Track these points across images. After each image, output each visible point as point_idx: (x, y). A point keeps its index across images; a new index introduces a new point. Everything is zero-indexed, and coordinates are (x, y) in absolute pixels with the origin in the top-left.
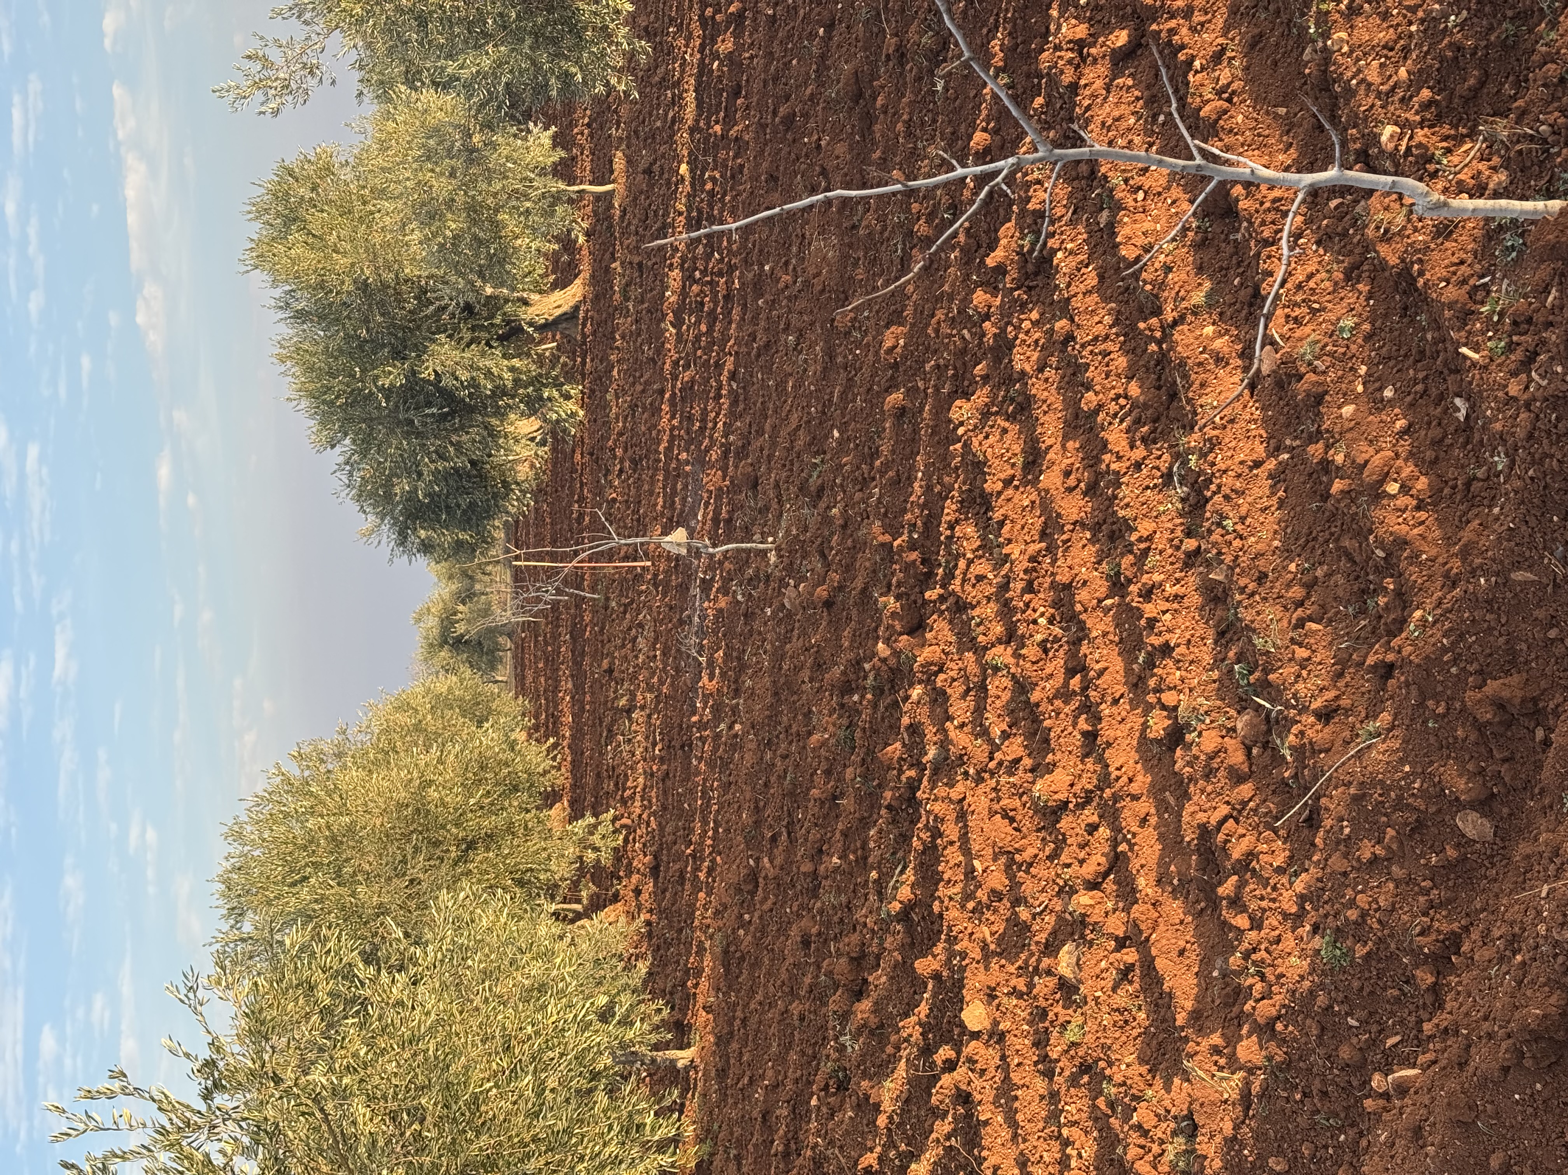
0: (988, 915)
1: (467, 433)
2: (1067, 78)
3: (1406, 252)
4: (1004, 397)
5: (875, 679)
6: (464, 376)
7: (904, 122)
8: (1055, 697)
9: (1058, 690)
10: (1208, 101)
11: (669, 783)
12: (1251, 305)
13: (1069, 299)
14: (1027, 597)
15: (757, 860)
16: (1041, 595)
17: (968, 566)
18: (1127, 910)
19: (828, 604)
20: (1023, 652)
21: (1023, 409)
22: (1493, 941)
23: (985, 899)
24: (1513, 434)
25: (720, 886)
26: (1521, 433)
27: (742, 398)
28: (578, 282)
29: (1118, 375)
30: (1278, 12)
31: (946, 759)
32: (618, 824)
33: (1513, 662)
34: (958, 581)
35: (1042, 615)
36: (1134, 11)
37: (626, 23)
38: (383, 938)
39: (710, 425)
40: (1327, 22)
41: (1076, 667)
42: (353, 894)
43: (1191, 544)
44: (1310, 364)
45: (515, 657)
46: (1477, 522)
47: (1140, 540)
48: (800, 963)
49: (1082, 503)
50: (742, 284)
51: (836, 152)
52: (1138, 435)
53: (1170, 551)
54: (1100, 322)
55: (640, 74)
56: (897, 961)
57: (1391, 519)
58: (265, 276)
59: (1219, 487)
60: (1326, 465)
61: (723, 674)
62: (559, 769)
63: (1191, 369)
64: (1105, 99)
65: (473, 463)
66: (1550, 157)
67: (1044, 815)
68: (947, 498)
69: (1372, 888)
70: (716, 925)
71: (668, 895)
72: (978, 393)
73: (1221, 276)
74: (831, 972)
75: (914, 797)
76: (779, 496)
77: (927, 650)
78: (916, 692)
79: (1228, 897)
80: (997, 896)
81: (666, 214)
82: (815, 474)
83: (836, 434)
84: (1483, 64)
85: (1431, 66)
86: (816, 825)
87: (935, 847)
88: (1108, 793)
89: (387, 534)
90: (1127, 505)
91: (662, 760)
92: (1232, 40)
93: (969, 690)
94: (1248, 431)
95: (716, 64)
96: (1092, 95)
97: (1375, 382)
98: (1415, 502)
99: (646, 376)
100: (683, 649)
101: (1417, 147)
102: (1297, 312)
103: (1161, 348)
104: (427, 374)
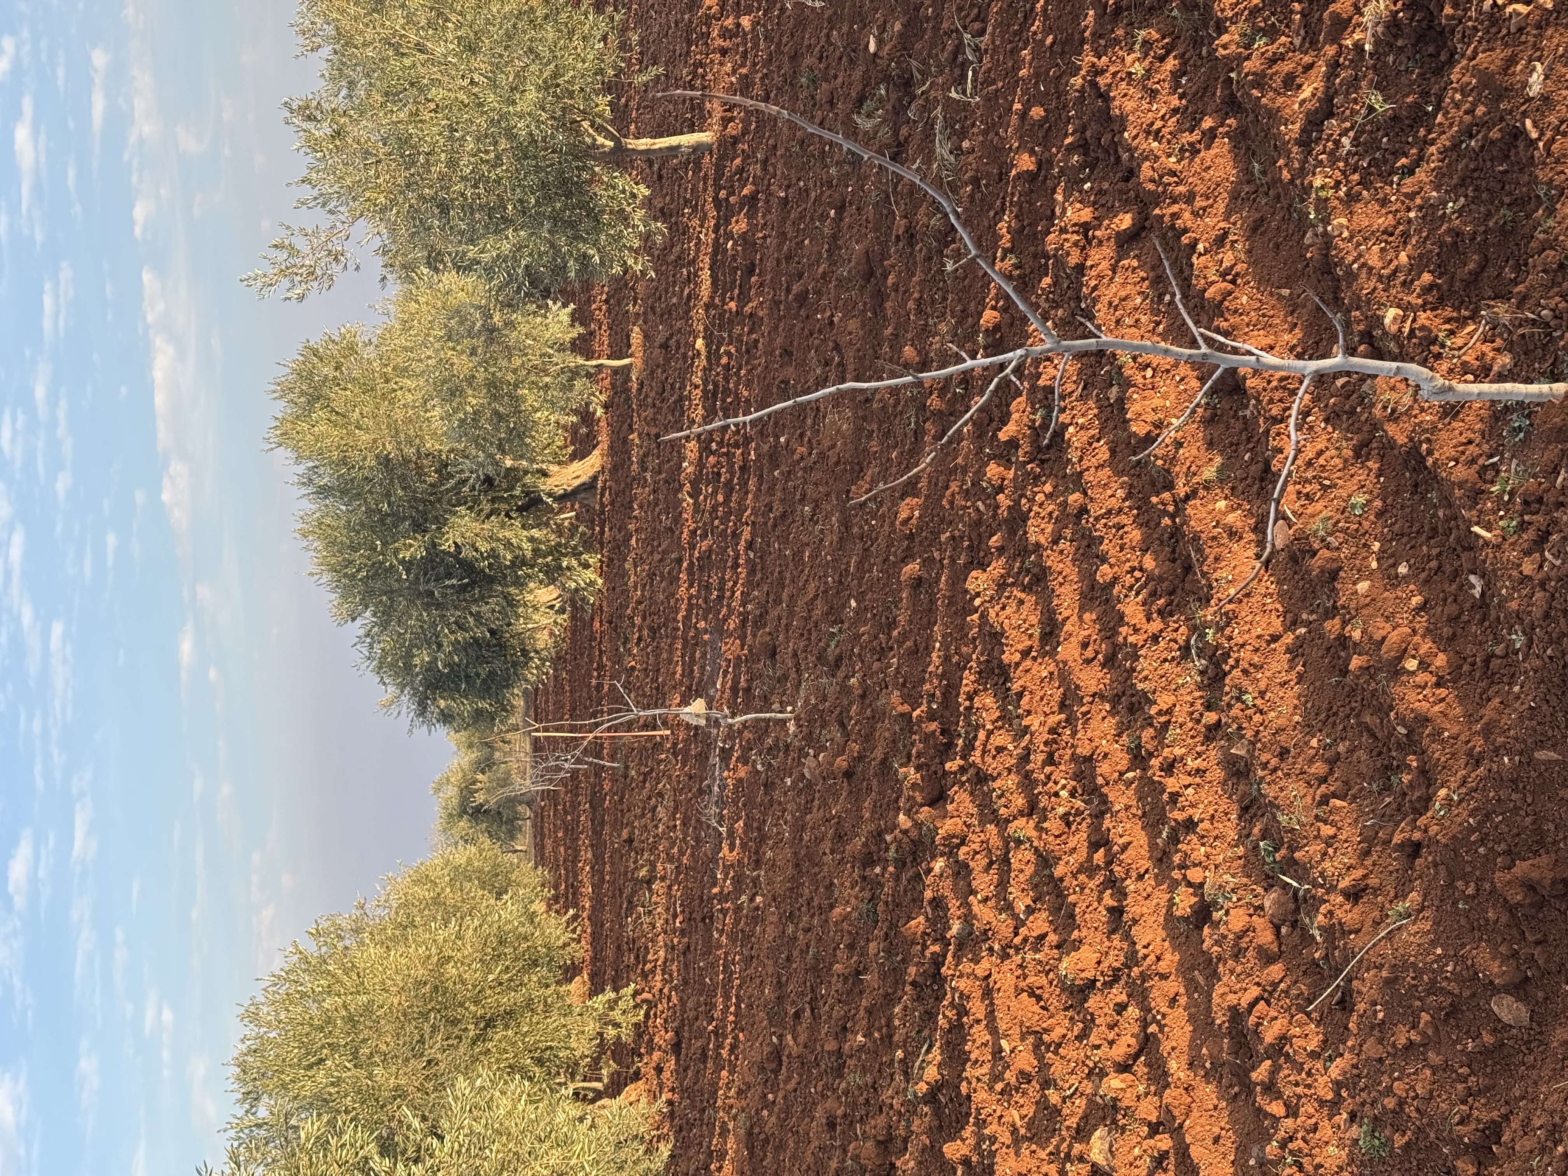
0: (1017, 1097)
1: (487, 603)
2: (1074, 259)
3: (1413, 431)
4: (1020, 568)
5: (897, 851)
6: (484, 547)
7: (915, 300)
8: (1079, 871)
9: (1081, 864)
10: (1213, 283)
11: (690, 957)
12: (1262, 480)
13: (1081, 473)
14: (1048, 770)
15: (781, 1037)
16: (1062, 767)
17: (988, 737)
18: (1159, 1094)
19: (848, 774)
20: (1045, 825)
21: (1038, 580)
22: (1534, 1130)
23: (1013, 1081)
24: (1529, 613)
25: (742, 1064)
26: (1537, 612)
27: (759, 567)
28: (596, 452)
29: (1133, 548)
30: (1278, 197)
31: (970, 934)
32: (639, 999)
33: (1541, 842)
34: (978, 753)
35: (1064, 787)
36: (1137, 196)
37: (642, 206)
38: (400, 1121)
39: (728, 594)
40: (1326, 208)
41: (1100, 841)
42: (370, 1077)
43: (1211, 717)
44: (1323, 540)
45: (534, 826)
46: (1498, 700)
47: (1160, 713)
48: (826, 1146)
49: (1100, 675)
50: (758, 455)
51: (849, 328)
52: (1154, 608)
53: (1190, 725)
54: (1113, 496)
55: (657, 253)
56: (925, 1145)
57: (1411, 696)
58: (289, 453)
59: (1237, 661)
60: (1343, 641)
61: (743, 845)
62: (579, 942)
63: (1205, 543)
64: (1112, 279)
65: (492, 632)
66: (1553, 340)
67: (1072, 993)
68: (965, 668)
69: (1409, 1075)
70: (739, 1105)
71: (690, 1073)
72: (994, 564)
73: (1231, 451)
74: (858, 1156)
75: (939, 973)
76: (797, 665)
77: (949, 822)
78: (939, 865)
79: (1262, 1083)
80: (1025, 1077)
81: (683, 387)
82: (833, 644)
83: (853, 603)
84: (1483, 248)
85: (1431, 251)
86: (840, 1001)
87: (962, 1025)
88: (1136, 971)
89: (407, 705)
90: (1146, 678)
91: (683, 932)
92: (1234, 224)
93: (991, 863)
94: (1264, 605)
95: (730, 243)
96: (1098, 276)
97: (1389, 560)
98: (1434, 679)
99: (664, 546)
100: (704, 819)
101: (1420, 329)
102: (1308, 488)
103: (1174, 522)
104: (447, 546)
